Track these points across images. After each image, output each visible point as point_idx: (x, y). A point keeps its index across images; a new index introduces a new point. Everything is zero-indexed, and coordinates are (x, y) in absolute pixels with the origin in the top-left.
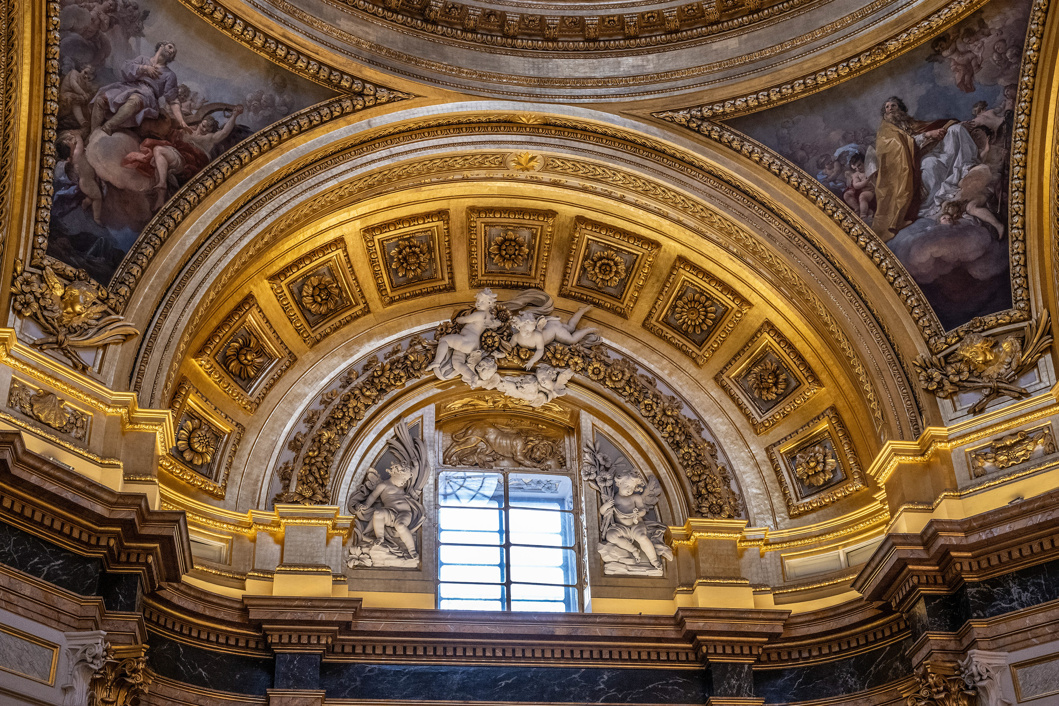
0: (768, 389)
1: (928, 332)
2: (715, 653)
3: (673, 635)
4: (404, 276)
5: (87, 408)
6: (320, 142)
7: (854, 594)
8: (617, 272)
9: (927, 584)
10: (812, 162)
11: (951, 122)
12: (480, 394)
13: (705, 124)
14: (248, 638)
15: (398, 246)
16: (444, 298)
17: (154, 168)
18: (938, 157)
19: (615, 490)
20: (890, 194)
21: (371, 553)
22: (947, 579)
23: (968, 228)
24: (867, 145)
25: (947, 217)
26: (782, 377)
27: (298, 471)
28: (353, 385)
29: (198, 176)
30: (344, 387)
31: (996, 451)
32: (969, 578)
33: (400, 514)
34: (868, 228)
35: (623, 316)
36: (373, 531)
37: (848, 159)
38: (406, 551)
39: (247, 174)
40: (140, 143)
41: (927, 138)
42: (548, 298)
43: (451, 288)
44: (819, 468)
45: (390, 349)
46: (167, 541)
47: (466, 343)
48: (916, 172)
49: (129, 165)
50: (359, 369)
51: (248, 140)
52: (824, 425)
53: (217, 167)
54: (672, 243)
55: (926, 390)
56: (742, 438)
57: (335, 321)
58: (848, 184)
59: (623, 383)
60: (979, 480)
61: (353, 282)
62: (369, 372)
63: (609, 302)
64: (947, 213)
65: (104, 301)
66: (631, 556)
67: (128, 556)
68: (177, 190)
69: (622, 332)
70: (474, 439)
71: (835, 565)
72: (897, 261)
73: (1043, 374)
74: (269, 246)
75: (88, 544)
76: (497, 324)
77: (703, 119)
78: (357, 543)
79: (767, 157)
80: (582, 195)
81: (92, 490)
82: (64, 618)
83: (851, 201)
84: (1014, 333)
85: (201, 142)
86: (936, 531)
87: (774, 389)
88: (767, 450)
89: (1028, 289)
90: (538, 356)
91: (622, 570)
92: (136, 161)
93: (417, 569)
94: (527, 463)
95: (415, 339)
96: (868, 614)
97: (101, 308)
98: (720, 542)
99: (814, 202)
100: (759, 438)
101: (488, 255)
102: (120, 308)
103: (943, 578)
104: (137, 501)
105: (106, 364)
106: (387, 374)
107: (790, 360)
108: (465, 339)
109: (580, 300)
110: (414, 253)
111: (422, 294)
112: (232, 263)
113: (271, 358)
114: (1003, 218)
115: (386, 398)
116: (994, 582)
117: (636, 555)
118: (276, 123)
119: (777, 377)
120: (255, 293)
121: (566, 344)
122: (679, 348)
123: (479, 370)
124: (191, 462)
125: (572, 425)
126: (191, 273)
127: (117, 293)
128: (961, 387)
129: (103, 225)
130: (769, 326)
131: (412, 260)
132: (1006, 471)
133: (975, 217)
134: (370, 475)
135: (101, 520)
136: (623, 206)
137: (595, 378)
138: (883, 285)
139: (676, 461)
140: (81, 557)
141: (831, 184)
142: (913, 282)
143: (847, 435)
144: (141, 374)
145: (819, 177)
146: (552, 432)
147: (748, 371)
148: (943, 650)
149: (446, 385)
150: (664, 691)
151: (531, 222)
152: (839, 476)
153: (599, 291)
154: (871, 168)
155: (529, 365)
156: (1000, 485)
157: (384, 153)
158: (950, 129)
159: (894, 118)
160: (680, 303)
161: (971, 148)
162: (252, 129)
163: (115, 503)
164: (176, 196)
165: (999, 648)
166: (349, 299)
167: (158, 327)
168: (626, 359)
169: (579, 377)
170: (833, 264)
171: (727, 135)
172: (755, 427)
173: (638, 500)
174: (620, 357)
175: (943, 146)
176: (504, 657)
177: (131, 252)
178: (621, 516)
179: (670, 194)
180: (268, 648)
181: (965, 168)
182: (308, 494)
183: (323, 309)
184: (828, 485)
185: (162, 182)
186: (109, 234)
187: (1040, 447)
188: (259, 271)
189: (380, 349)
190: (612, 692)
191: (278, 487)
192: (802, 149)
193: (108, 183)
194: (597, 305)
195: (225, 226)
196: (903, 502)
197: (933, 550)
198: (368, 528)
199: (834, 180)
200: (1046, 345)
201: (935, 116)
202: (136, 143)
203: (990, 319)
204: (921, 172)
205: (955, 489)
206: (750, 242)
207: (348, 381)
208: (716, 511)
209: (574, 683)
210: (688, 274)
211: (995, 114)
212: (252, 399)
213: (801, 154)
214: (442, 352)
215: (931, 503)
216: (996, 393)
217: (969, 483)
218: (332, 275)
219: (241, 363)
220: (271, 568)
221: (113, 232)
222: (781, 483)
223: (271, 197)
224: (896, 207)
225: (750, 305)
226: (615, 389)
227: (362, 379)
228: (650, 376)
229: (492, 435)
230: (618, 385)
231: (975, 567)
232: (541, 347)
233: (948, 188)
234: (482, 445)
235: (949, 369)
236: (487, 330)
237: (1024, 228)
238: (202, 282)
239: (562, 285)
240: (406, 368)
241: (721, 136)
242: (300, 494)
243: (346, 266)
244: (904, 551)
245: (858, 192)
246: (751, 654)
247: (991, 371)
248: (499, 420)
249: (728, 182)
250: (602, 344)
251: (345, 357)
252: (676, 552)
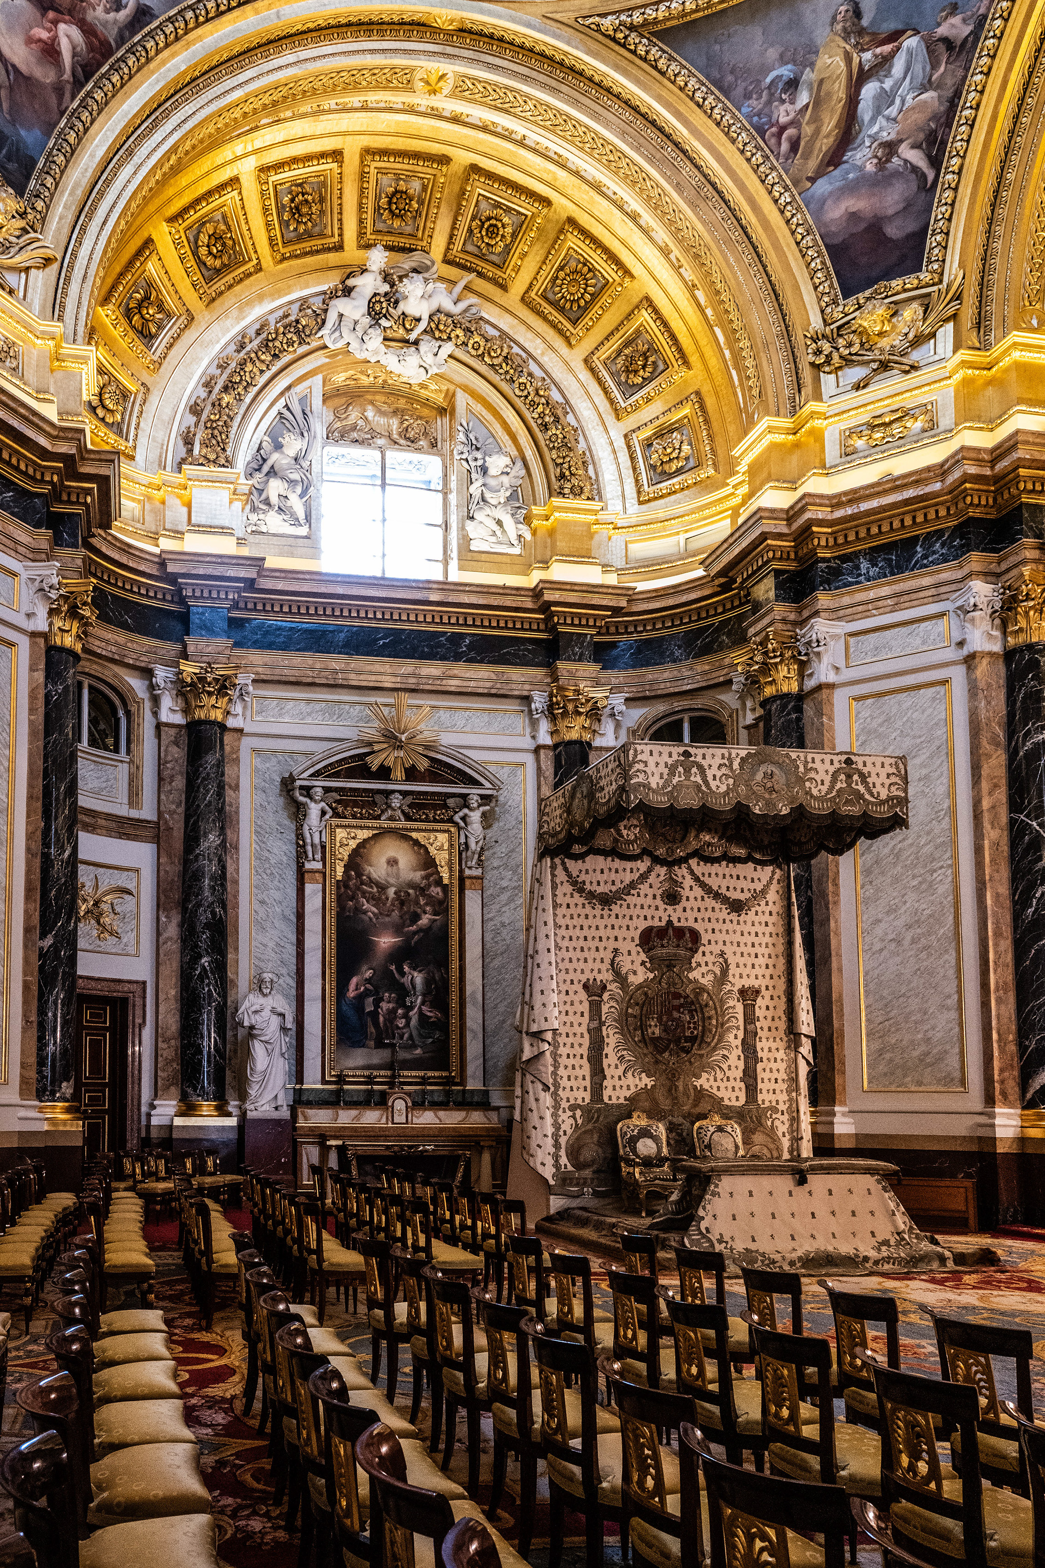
0: (636, 372)
1: (826, 299)
2: (565, 624)
3: (530, 605)
4: (295, 229)
5: (18, 337)
6: (226, 36)
7: (700, 572)
8: (503, 236)
9: (781, 559)
10: (739, 91)
11: (909, 33)
12: (363, 367)
13: (633, 35)
14: (164, 591)
15: (290, 193)
16: (332, 258)
17: (58, 53)
18: (882, 82)
19: (484, 470)
20: (817, 131)
21: (267, 519)
22: (800, 554)
23: (896, 174)
24: (805, 67)
25: (875, 161)
26: (651, 359)
27: (200, 435)
28: (248, 349)
29: (104, 69)
30: (238, 351)
31: (873, 427)
32: (822, 554)
33: (292, 483)
34: (784, 176)
35: (504, 288)
36: (267, 498)
37: (780, 86)
38: (297, 519)
39: (153, 73)
40: (43, 15)
41: (876, 56)
42: (433, 263)
43: (339, 247)
44: (674, 455)
45: (280, 313)
46: (104, 482)
47: (355, 307)
48: (853, 101)
49: (33, 46)
50: (252, 332)
51: (153, 26)
52: (686, 410)
53: (123, 59)
54: (564, 201)
55: (812, 364)
56: (603, 423)
57: (229, 278)
58: (774, 120)
59: (501, 359)
60: (849, 458)
61: (246, 233)
62: (264, 336)
63: (491, 271)
64: (876, 157)
65: (23, 215)
66: (494, 534)
67: (69, 495)
68: (83, 86)
69: (501, 306)
70: (354, 415)
71: (674, 550)
72: (808, 216)
73: (940, 346)
74: (176, 171)
75: (33, 478)
76: (386, 288)
77: (632, 28)
78: (254, 509)
79: (692, 82)
80: (482, 135)
81: (35, 419)
82: (21, 549)
83: (773, 141)
84: (919, 301)
85: (105, 24)
86: (807, 504)
87: (641, 373)
88: (626, 436)
89: (945, 248)
90: (423, 325)
91: (485, 547)
92: (40, 40)
93: (306, 537)
94: (402, 442)
95: (304, 303)
96: (707, 592)
97: (22, 223)
98: (576, 523)
99: (733, 141)
100: (620, 424)
101: (378, 209)
102: (38, 226)
103: (796, 553)
104: (76, 435)
105: (30, 290)
106: (281, 337)
107: (662, 341)
108: (355, 303)
109: (464, 267)
110: (306, 201)
111: (312, 253)
112: (140, 187)
113: (169, 316)
114: (936, 162)
115: (279, 365)
116: (844, 558)
117: (499, 533)
118: (182, 6)
119: (646, 359)
120: (154, 237)
121: (448, 315)
122: (554, 326)
123: (365, 338)
124: (103, 419)
125: (445, 405)
126: (101, 194)
127: (34, 208)
128: (848, 361)
129: (13, 122)
130: (648, 302)
131: (304, 210)
132: (878, 449)
133: (906, 161)
134: (264, 444)
135: (44, 454)
136: (522, 152)
137: (474, 352)
138: (788, 245)
139: (542, 443)
140: (28, 491)
141: (755, 119)
142: (820, 242)
143: (707, 421)
144: (63, 306)
145: (744, 110)
146: (426, 412)
147: (619, 352)
148: (784, 621)
149: (334, 355)
150: (515, 655)
151: (425, 170)
152: (692, 463)
153: (482, 257)
154: (804, 98)
155: (413, 336)
156: (871, 462)
157: (291, 58)
158: (905, 44)
159: (844, 29)
160: (562, 274)
161: (924, 69)
162: (156, 12)
163: (57, 437)
164: (82, 94)
165: (839, 619)
166: (242, 254)
167: (74, 255)
168: (504, 335)
169: (460, 354)
170: (738, 220)
171: (654, 50)
172: (618, 414)
173: (505, 479)
174: (497, 334)
175: (891, 66)
176: (383, 619)
177: (42, 160)
178: (488, 495)
179: (581, 130)
180: (182, 601)
181: (909, 98)
182: (212, 457)
183: (218, 263)
184: (679, 471)
185: (67, 76)
186: (19, 135)
187: (918, 425)
188: (158, 210)
189: (272, 312)
190: (472, 654)
191: (182, 451)
192: (732, 72)
193: (14, 66)
194: (480, 275)
195: (132, 139)
196: (769, 479)
197: (795, 526)
198: (263, 497)
199: (759, 115)
200: (951, 312)
201: (892, 25)
202: (38, 15)
203: (896, 284)
204: (858, 103)
205: (824, 467)
206: (654, 193)
207: (242, 346)
208: (577, 492)
209: (440, 645)
210: (575, 240)
211: (964, 21)
212: (155, 358)
213: (730, 78)
214: (332, 318)
215: (795, 482)
216: (885, 366)
217: (838, 461)
218: (226, 223)
219: (143, 317)
220: (180, 528)
221: (23, 133)
222: (634, 469)
223: (176, 106)
224: (820, 150)
225: (632, 276)
226: (492, 366)
227: (256, 342)
228: (524, 355)
229: (370, 414)
230: (496, 361)
231: (831, 542)
232: (425, 317)
233: (884, 123)
234: (361, 423)
235: (841, 340)
236: (375, 295)
237: (959, 173)
238: (113, 206)
239: (448, 249)
240: (297, 332)
241: (647, 52)
242: (205, 457)
243: (241, 213)
244: (768, 526)
245: (783, 129)
246: (595, 626)
247: (884, 343)
248: (377, 397)
249: (644, 116)
250: (481, 318)
251: (239, 319)
252: (534, 533)
